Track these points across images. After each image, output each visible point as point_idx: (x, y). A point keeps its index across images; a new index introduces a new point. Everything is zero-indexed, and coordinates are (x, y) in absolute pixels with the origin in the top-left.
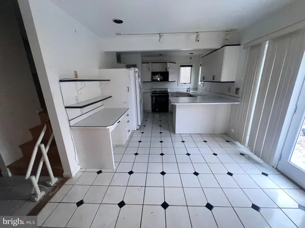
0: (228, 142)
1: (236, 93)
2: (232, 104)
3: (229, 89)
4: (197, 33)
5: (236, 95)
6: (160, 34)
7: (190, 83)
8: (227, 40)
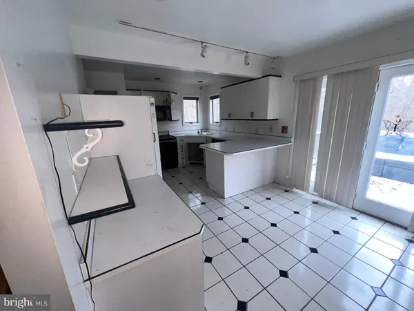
0: (287, 191)
1: (283, 132)
2: (277, 148)
3: (271, 128)
4: (247, 52)
5: (285, 135)
6: (202, 42)
7: (197, 122)
8: (274, 68)
